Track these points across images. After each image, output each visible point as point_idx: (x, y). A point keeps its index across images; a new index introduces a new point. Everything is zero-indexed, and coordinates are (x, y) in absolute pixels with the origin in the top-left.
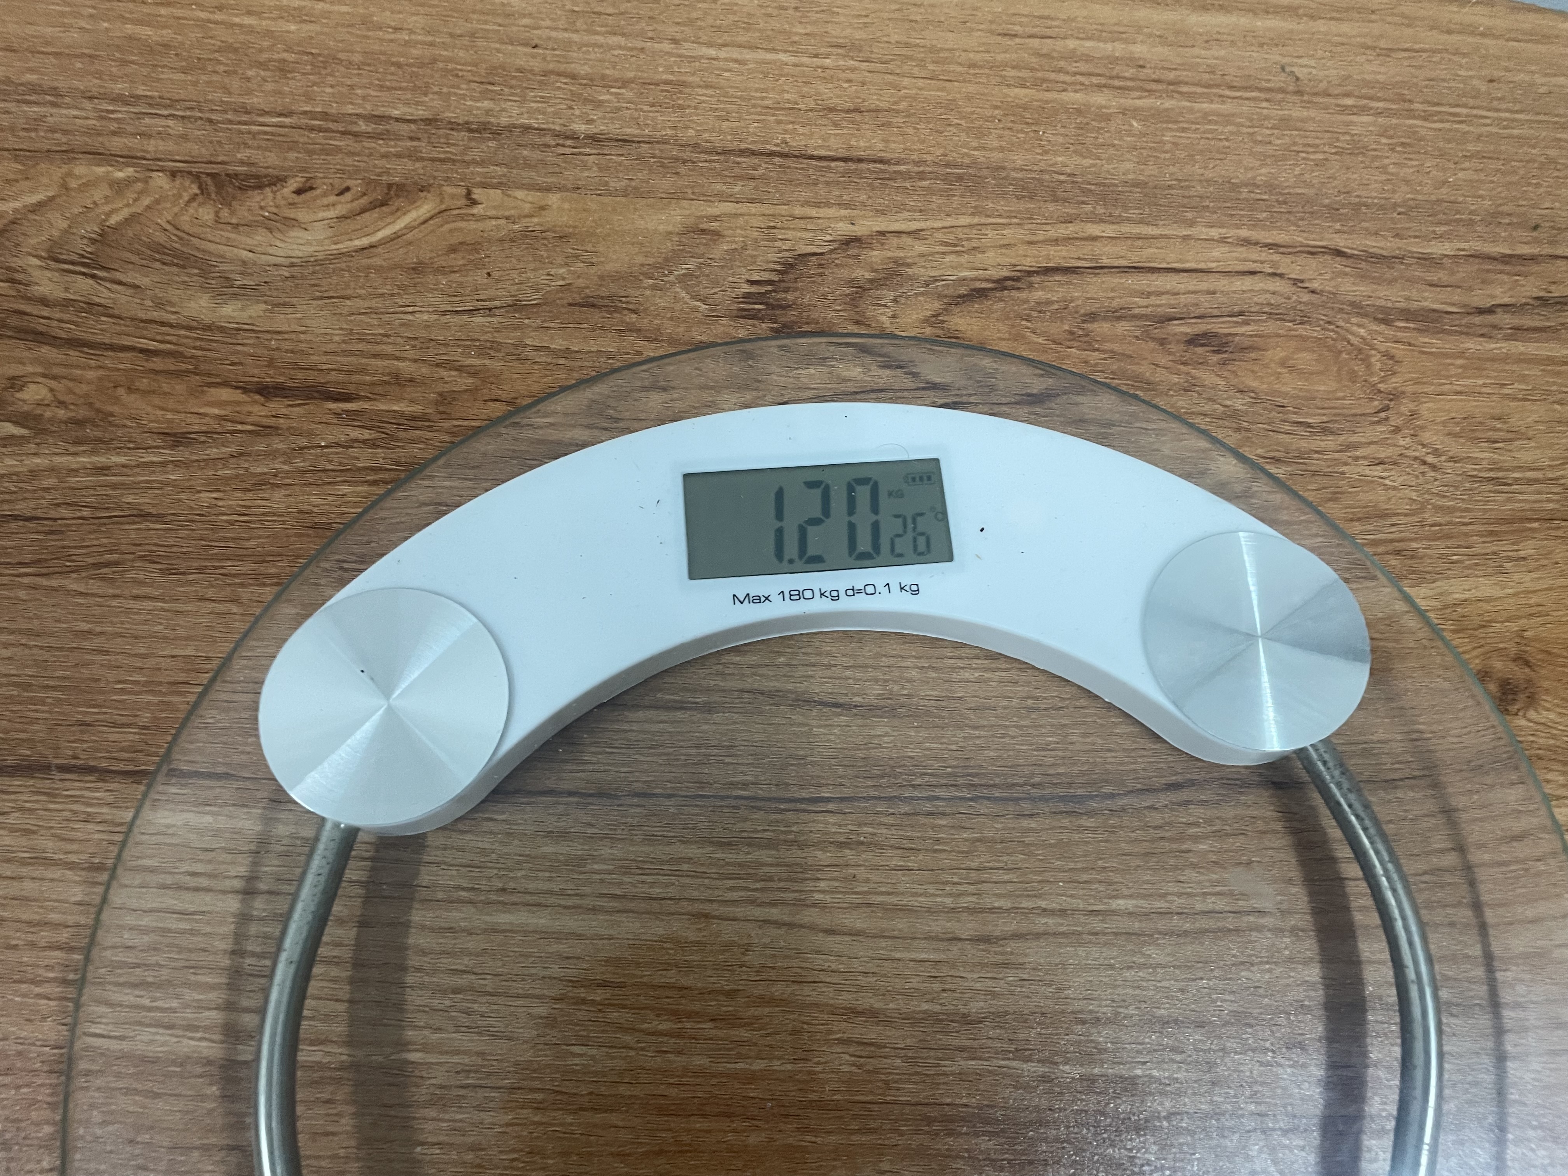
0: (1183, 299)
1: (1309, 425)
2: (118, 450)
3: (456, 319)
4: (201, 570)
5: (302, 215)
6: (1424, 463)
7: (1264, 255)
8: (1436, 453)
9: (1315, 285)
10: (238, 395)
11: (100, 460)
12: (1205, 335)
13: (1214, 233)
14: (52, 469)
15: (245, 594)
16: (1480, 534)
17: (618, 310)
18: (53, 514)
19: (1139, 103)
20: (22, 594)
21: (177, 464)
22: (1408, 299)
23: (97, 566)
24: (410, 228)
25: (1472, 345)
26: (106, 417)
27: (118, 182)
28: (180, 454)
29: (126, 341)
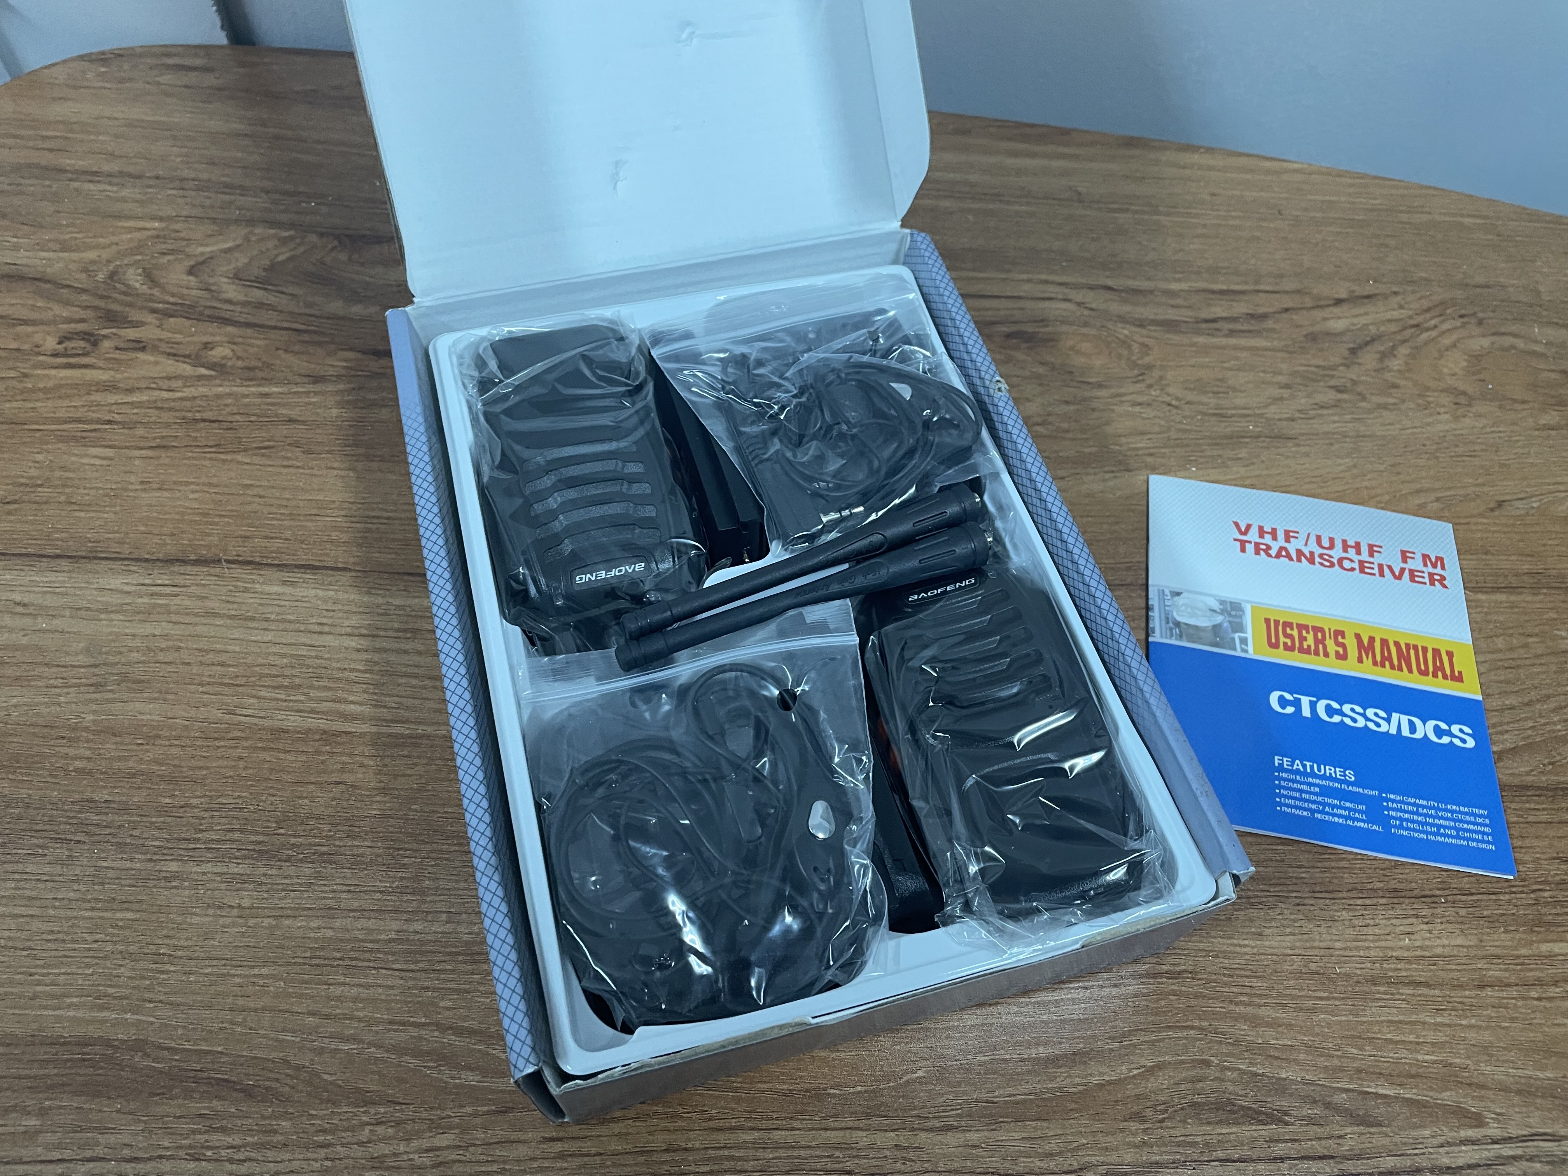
0: (1002, 313)
1: (1089, 383)
2: (276, 384)
6: (1170, 405)
7: (1058, 289)
8: (1177, 399)
9: (1093, 306)
10: (360, 356)
11: (266, 390)
12: (1018, 332)
13: (1025, 276)
16: (1209, 445)
18: (230, 418)
19: (971, 206)
20: (207, 463)
21: (316, 393)
22: (1156, 314)
23: (259, 448)
25: (1201, 340)
26: (269, 366)
27: (285, 238)
28: (318, 387)
29: (286, 325)
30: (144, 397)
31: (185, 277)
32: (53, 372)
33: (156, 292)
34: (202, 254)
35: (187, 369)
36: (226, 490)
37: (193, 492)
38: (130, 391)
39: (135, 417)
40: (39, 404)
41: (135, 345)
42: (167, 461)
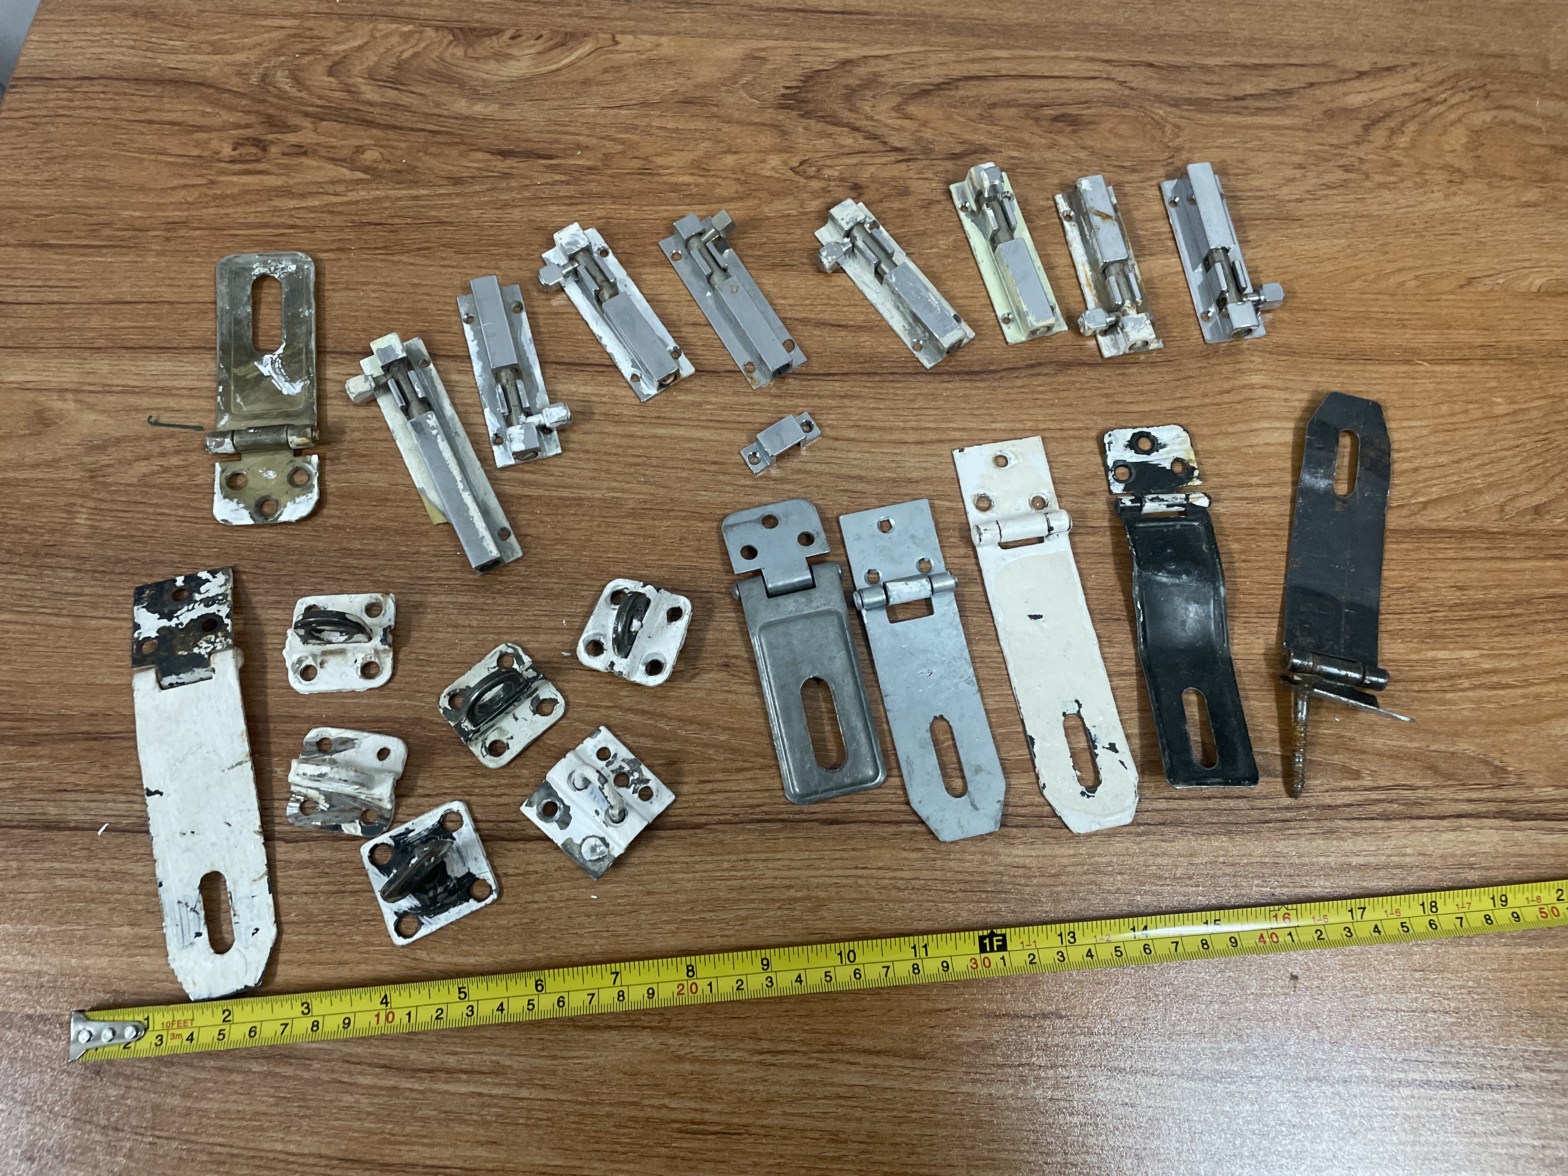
0: (1051, 94)
2: (424, 186)
3: (611, 112)
4: (477, 252)
5: (515, 52)
7: (1103, 67)
9: (1134, 84)
10: (488, 156)
11: (414, 192)
12: (1063, 115)
13: (1072, 54)
14: (387, 198)
15: (503, 264)
17: (706, 105)
18: (390, 221)
20: (378, 264)
21: (458, 195)
22: (1190, 92)
23: (419, 249)
24: (580, 59)
25: (1228, 119)
26: (413, 169)
27: (405, 33)
28: (459, 189)
29: (420, 126)
30: (315, 202)
31: (326, 79)
32: (235, 179)
33: (303, 94)
34: (337, 53)
35: (345, 173)
36: (399, 289)
37: (374, 291)
38: (303, 196)
39: (312, 222)
40: (231, 210)
41: (296, 150)
42: (346, 263)
